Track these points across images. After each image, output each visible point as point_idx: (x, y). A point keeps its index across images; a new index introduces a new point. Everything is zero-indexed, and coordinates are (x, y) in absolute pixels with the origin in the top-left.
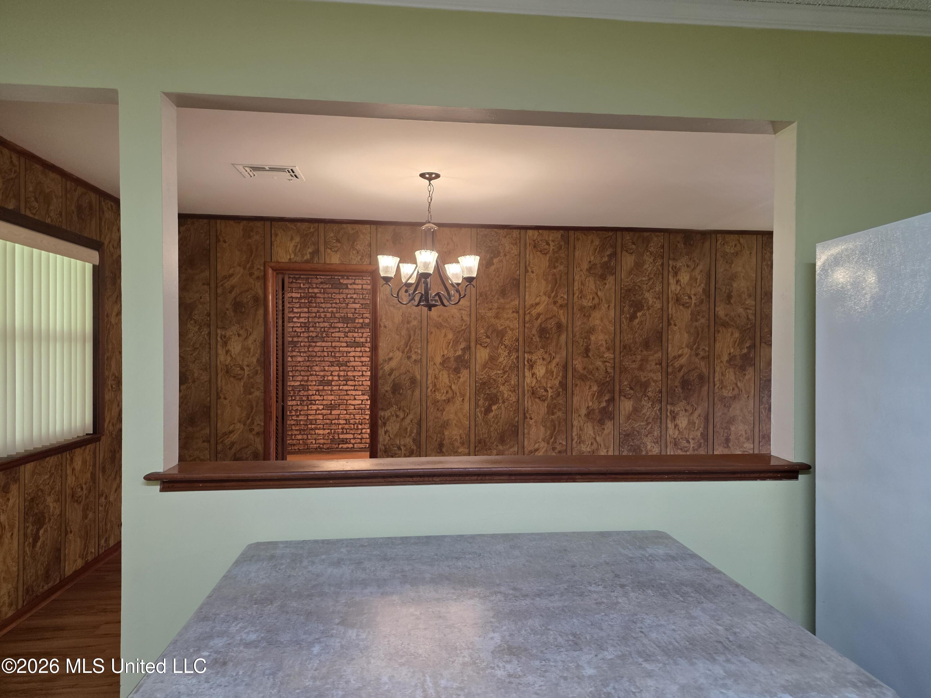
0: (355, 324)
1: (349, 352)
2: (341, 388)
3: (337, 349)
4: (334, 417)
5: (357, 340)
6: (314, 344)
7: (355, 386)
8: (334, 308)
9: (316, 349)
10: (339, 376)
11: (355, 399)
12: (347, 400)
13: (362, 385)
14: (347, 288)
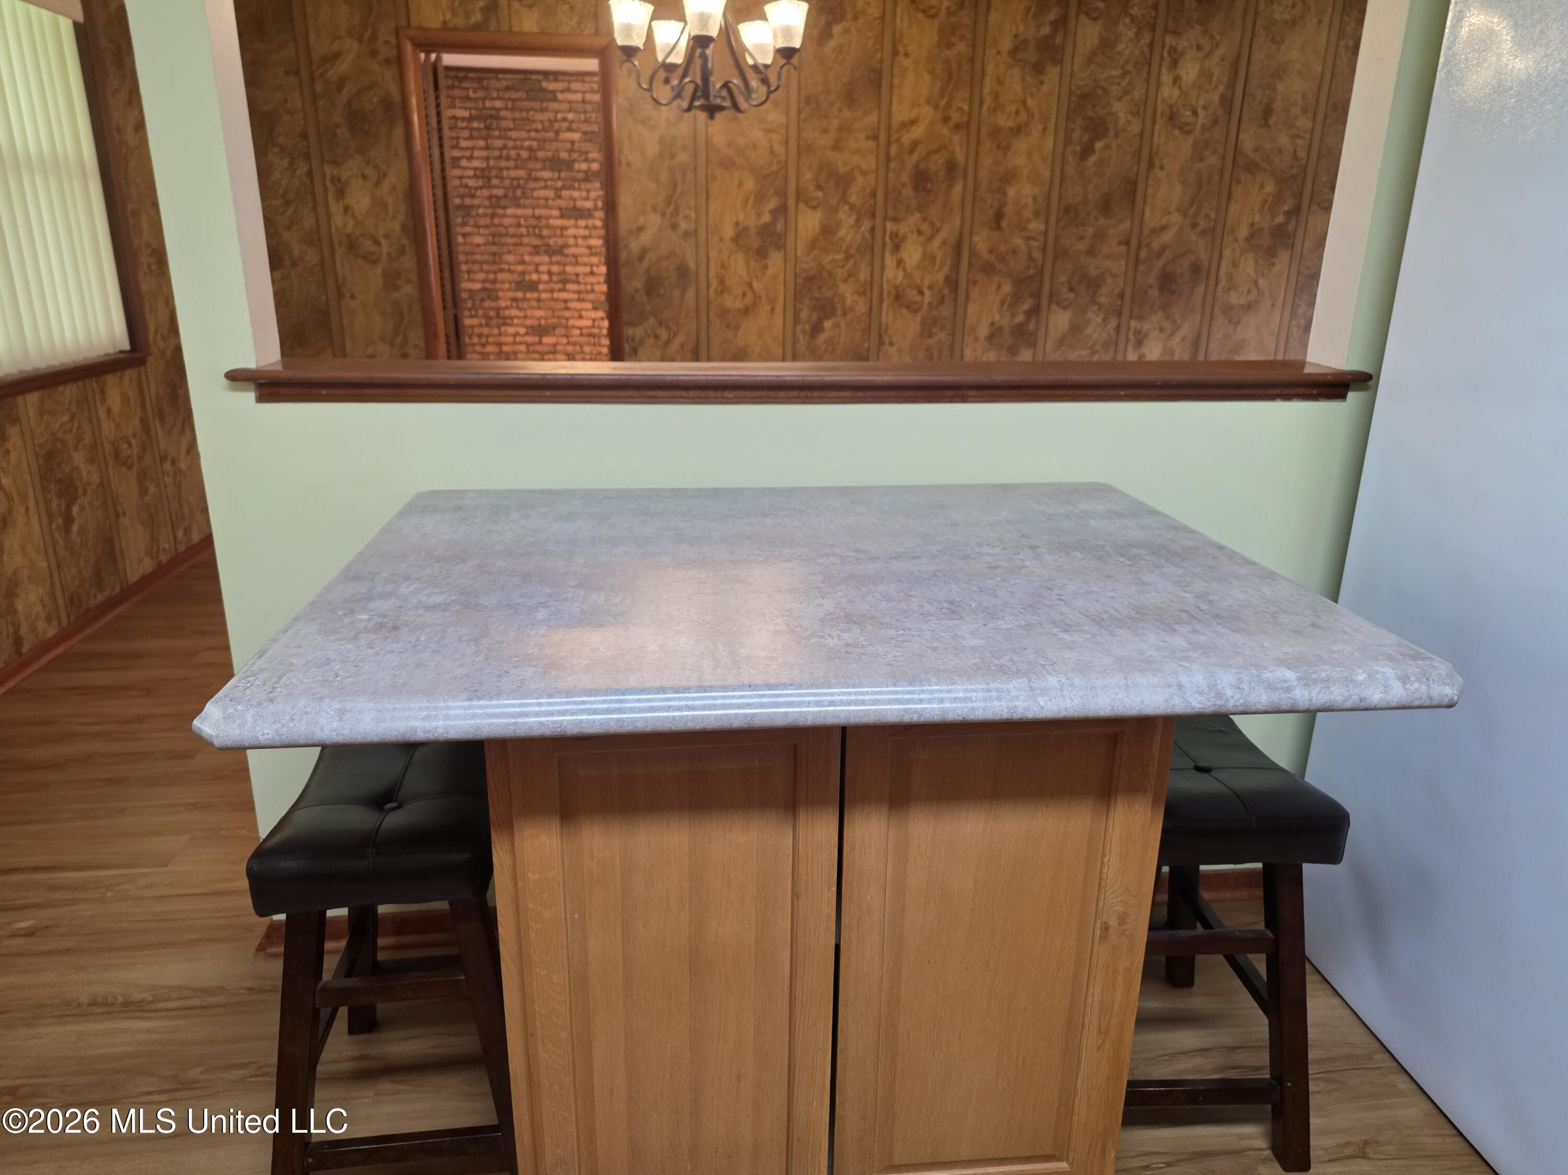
0: (574, 174)
1: (566, 228)
2: (555, 295)
3: (544, 222)
4: (546, 349)
5: (580, 204)
6: (500, 211)
7: (579, 292)
8: (534, 139)
9: (507, 221)
10: (550, 273)
11: (581, 317)
12: (567, 319)
13: (593, 291)
14: (555, 99)
